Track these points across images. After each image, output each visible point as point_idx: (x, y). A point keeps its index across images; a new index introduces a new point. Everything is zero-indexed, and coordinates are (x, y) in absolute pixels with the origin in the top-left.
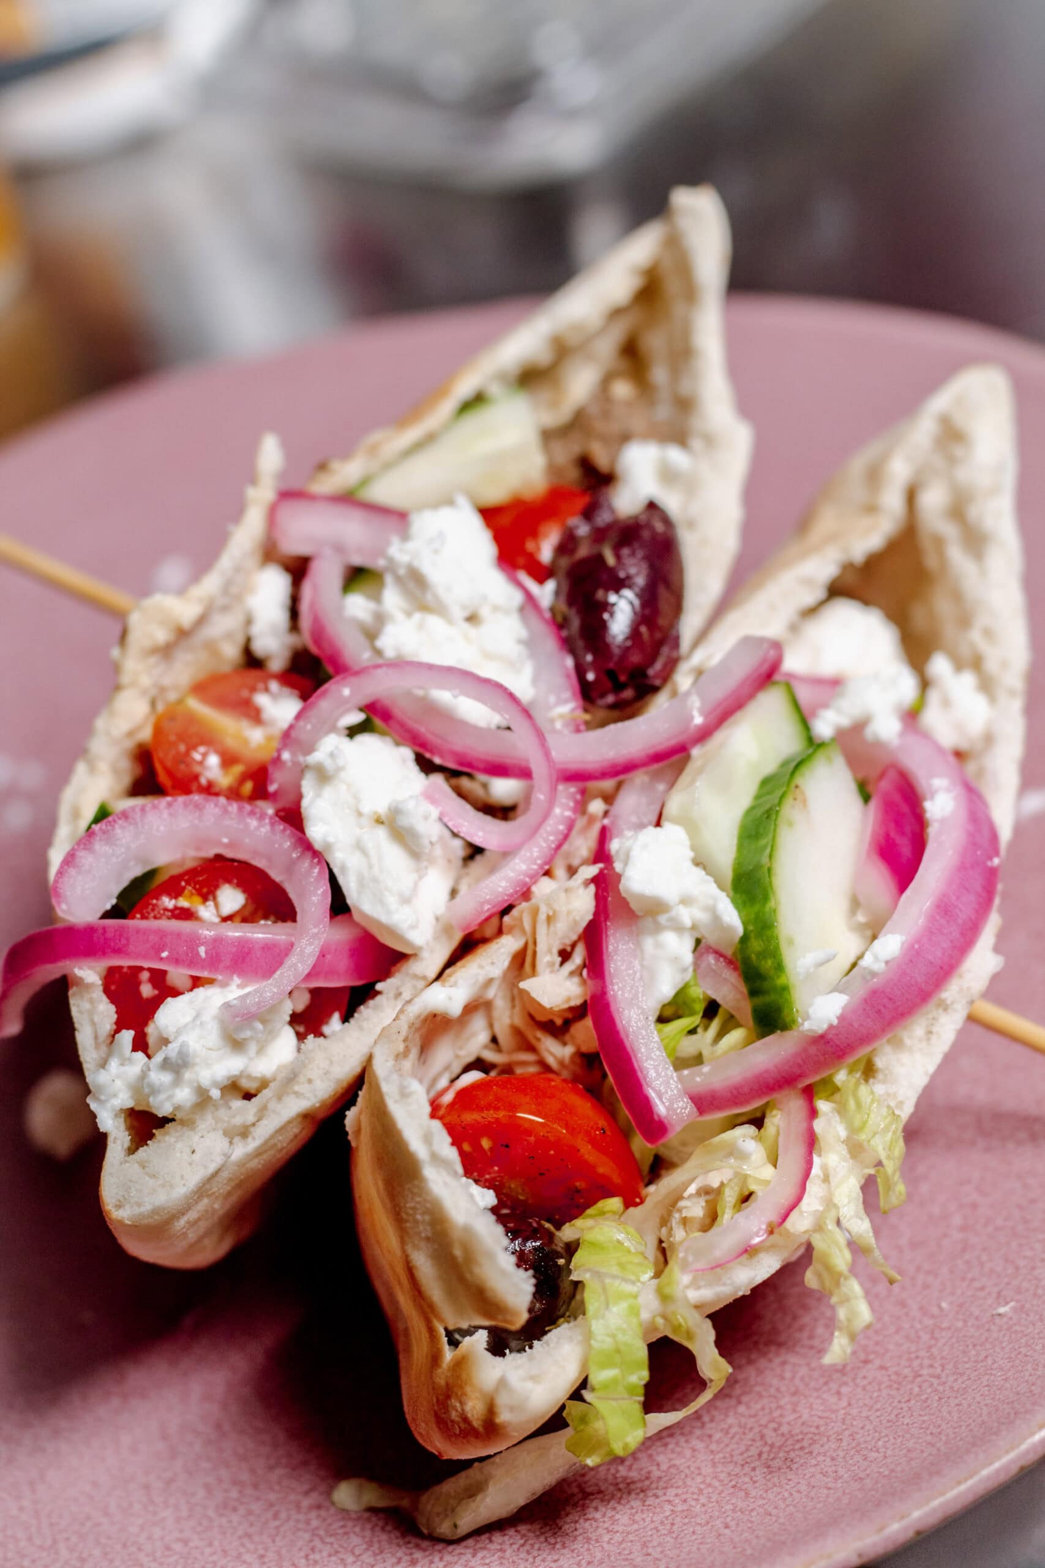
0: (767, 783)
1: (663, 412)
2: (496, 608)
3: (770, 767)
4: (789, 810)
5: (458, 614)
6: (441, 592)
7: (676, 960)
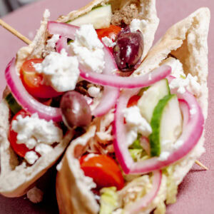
0: (161, 101)
1: (142, 13)
2: (98, 47)
3: (161, 97)
4: (165, 109)
5: (91, 47)
6: (88, 42)
7: (133, 136)
